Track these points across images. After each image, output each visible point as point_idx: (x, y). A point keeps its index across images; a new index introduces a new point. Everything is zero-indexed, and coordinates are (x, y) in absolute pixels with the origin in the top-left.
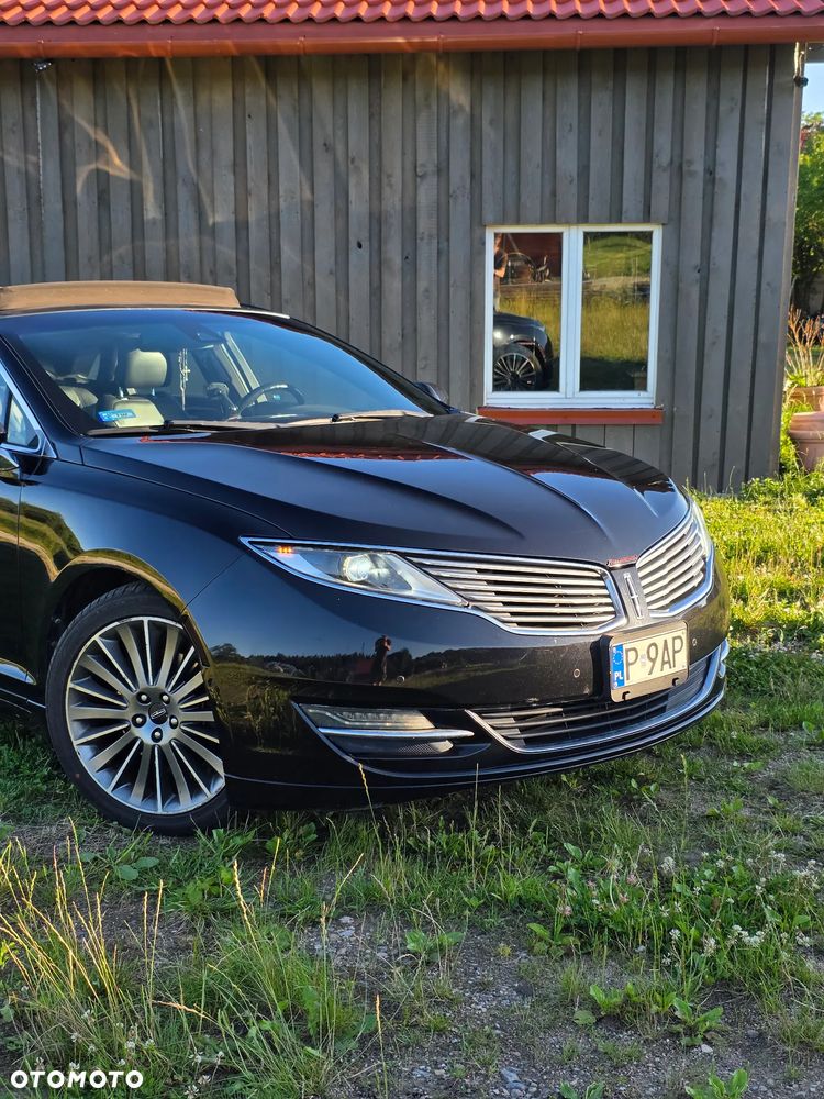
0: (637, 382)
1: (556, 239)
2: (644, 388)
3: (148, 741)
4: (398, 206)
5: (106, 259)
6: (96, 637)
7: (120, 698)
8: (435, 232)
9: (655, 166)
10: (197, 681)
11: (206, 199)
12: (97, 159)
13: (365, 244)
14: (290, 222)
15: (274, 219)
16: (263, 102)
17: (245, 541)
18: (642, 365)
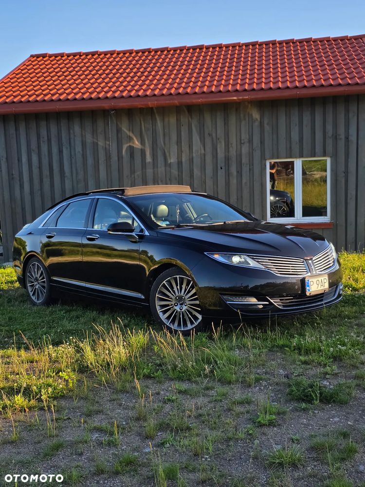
0: (323, 213)
1: (292, 163)
2: (326, 215)
3: (179, 310)
4: (235, 154)
5: (133, 176)
6: (164, 282)
7: (171, 298)
8: (248, 162)
9: (327, 137)
10: (194, 291)
11: (167, 154)
12: (130, 142)
13: (223, 168)
14: (197, 161)
15: (191, 160)
16: (187, 120)
17: (206, 253)
18: (325, 208)
